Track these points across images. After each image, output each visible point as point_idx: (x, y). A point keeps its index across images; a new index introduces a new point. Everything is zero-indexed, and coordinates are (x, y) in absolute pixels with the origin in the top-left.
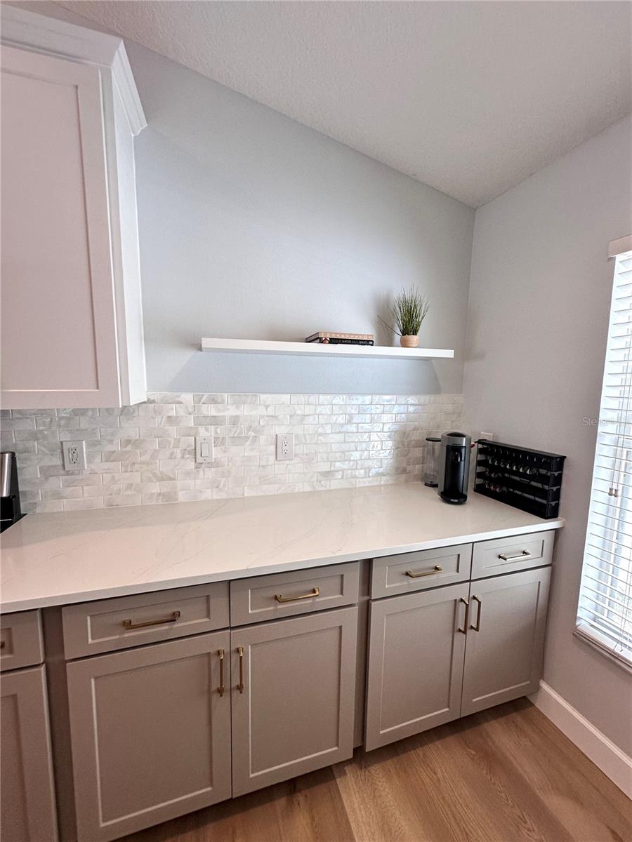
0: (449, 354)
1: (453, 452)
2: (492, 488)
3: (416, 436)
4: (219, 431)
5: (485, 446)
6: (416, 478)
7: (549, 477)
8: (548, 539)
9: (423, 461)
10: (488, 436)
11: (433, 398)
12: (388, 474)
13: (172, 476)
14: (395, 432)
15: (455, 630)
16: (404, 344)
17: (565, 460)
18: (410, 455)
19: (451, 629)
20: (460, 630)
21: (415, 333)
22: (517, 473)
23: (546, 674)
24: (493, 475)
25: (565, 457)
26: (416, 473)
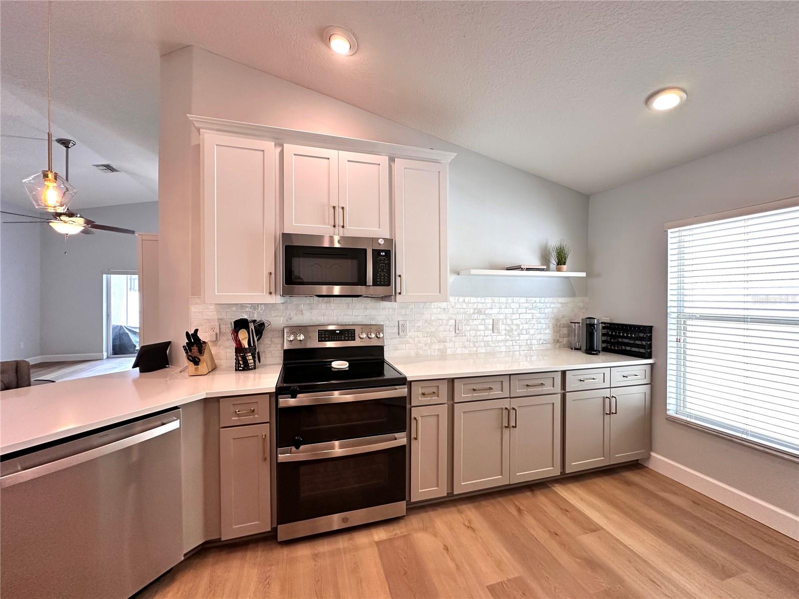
0: (583, 274)
1: (590, 327)
2: (613, 348)
3: (564, 321)
4: (466, 317)
5: (606, 325)
6: (564, 346)
7: (645, 338)
8: (648, 368)
9: (569, 335)
10: (607, 320)
11: (571, 299)
12: (549, 343)
13: (444, 340)
14: (553, 318)
15: (605, 414)
16: (559, 270)
17: (653, 328)
18: (561, 332)
19: (602, 412)
20: (607, 414)
21: (564, 264)
22: (627, 338)
23: (653, 449)
24: (612, 340)
25: (652, 326)
26: (564, 343)
